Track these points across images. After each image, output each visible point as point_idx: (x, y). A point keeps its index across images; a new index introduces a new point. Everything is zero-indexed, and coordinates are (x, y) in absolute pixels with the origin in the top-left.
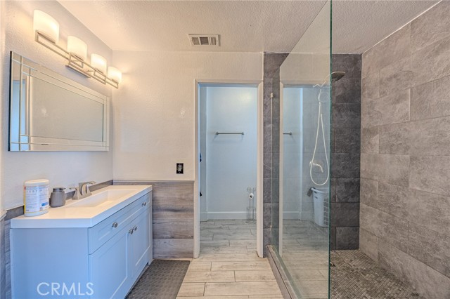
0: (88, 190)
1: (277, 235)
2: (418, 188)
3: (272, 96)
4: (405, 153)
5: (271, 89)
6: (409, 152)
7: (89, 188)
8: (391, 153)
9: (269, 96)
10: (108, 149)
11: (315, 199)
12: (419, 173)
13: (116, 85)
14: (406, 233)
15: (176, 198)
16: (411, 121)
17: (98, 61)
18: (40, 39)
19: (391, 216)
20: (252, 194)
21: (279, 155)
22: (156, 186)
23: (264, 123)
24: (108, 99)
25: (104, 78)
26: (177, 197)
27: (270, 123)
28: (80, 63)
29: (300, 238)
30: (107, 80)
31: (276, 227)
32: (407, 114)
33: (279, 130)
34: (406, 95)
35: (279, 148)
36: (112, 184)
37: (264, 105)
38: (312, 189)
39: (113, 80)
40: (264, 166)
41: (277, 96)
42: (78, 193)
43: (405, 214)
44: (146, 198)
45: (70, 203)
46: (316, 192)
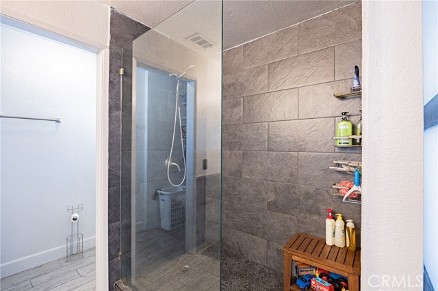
1: (128, 262)
2: (248, 177)
3: (121, 73)
4: (239, 149)
5: (120, 62)
6: (242, 148)
8: (230, 150)
9: (118, 72)
11: (161, 202)
12: (249, 165)
14: (240, 215)
16: (244, 123)
19: (230, 203)
20: (76, 215)
21: (131, 154)
23: (110, 108)
27: (119, 110)
29: (149, 254)
31: (128, 251)
32: (240, 118)
33: (131, 120)
34: (240, 102)
35: (131, 144)
37: (111, 82)
38: (158, 191)
40: (109, 170)
41: (128, 75)
43: (240, 199)
46: (161, 194)
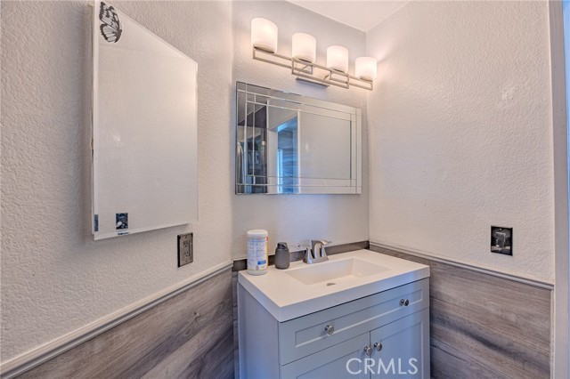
0: (323, 251)
7: (326, 248)
10: (359, 192)
13: (368, 85)
15: (488, 313)
17: (337, 56)
18: (259, 54)
22: (439, 269)
24: (359, 111)
25: (345, 79)
26: (493, 310)
28: (308, 69)
30: (351, 81)
36: (368, 248)
39: (362, 79)
42: (309, 254)
44: (410, 289)
45: (296, 266)
